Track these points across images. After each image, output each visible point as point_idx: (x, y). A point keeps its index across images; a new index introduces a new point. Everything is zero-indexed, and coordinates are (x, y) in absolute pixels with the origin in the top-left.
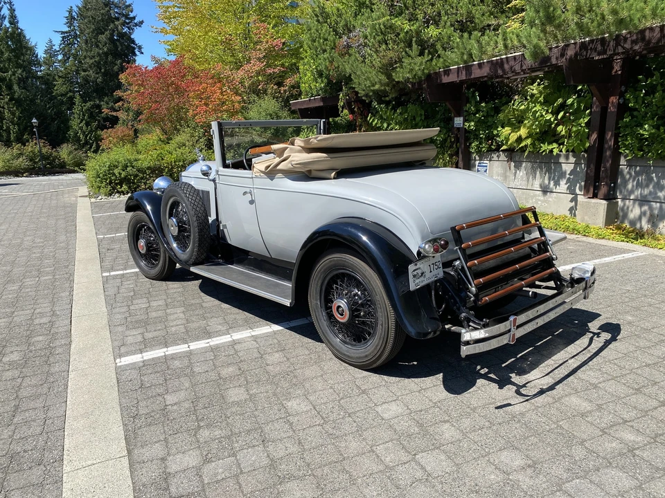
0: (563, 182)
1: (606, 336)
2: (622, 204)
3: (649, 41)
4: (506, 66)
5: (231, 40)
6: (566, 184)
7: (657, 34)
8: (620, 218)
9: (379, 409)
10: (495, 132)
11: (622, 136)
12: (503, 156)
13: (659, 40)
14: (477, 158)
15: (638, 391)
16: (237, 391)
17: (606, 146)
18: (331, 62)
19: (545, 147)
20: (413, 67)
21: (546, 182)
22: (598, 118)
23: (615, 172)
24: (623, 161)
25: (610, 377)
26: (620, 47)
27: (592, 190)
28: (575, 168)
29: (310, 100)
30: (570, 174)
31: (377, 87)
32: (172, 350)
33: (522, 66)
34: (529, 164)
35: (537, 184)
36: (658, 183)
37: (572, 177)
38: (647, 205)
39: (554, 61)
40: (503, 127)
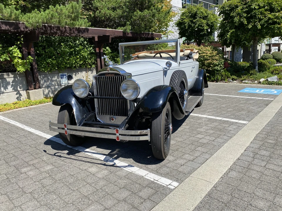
0: (9, 87)
17: (34, 68)
30: (12, 83)
36: (51, 80)
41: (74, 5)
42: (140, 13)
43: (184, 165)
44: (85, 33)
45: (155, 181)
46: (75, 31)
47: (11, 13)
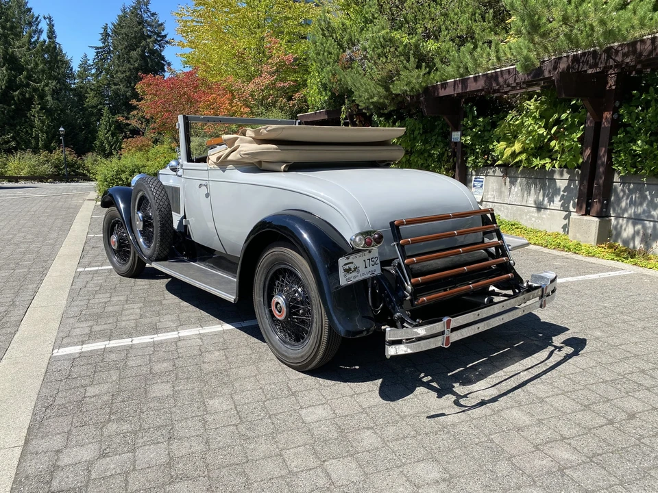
0: (557, 199)
1: (568, 350)
2: (615, 223)
3: (641, 54)
4: (501, 80)
5: (244, 54)
6: (560, 201)
7: (648, 47)
8: (613, 236)
9: (303, 412)
10: (491, 147)
11: (616, 153)
12: (498, 172)
13: (651, 52)
14: (474, 173)
15: (587, 407)
16: (162, 386)
17: (600, 162)
18: (334, 75)
19: (537, 162)
20: (410, 80)
21: (541, 198)
22: (592, 134)
23: (608, 189)
24: (616, 178)
25: (560, 392)
26: (611, 60)
27: (584, 206)
28: (569, 185)
29: (316, 113)
30: (564, 191)
31: (375, 99)
32: (114, 343)
33: (515, 80)
34: (524, 180)
35: (531, 200)
36: (652, 202)
37: (565, 194)
38: (640, 224)
39: (547, 75)
40: (499, 142)
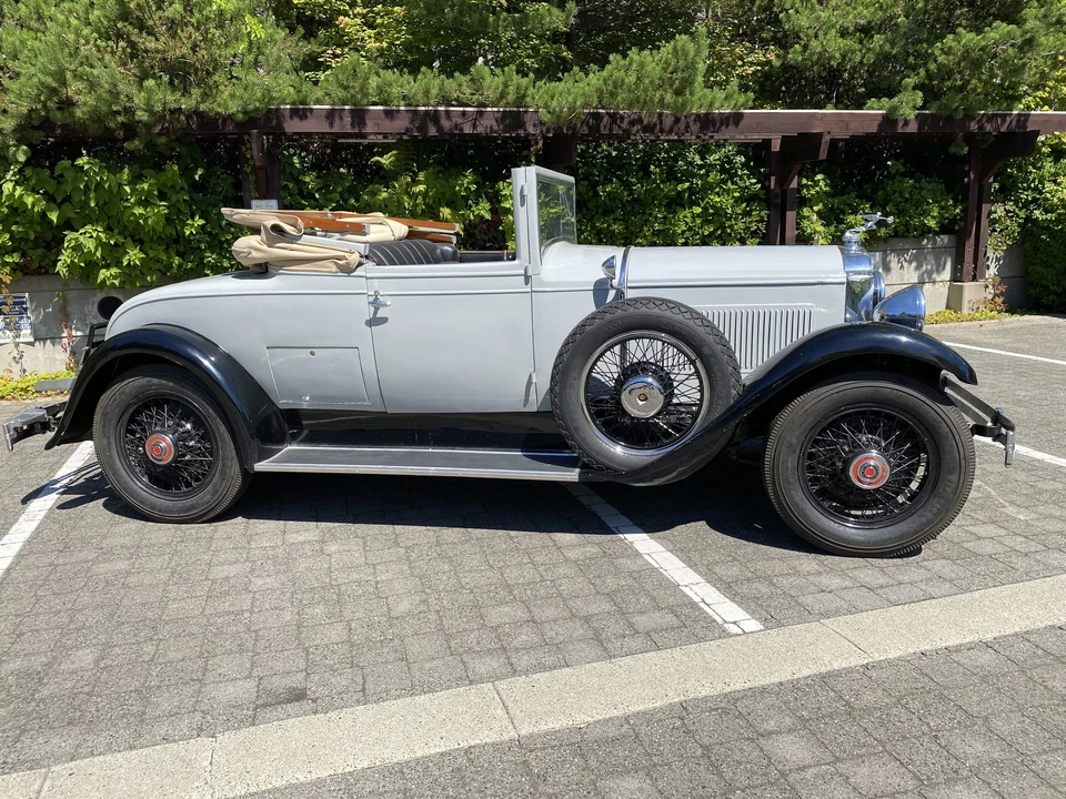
41: (680, 44)
42: (968, 37)
43: (830, 592)
44: (727, 126)
45: (702, 605)
46: (691, 124)
47: (506, 86)
